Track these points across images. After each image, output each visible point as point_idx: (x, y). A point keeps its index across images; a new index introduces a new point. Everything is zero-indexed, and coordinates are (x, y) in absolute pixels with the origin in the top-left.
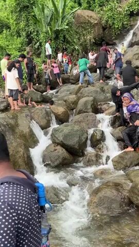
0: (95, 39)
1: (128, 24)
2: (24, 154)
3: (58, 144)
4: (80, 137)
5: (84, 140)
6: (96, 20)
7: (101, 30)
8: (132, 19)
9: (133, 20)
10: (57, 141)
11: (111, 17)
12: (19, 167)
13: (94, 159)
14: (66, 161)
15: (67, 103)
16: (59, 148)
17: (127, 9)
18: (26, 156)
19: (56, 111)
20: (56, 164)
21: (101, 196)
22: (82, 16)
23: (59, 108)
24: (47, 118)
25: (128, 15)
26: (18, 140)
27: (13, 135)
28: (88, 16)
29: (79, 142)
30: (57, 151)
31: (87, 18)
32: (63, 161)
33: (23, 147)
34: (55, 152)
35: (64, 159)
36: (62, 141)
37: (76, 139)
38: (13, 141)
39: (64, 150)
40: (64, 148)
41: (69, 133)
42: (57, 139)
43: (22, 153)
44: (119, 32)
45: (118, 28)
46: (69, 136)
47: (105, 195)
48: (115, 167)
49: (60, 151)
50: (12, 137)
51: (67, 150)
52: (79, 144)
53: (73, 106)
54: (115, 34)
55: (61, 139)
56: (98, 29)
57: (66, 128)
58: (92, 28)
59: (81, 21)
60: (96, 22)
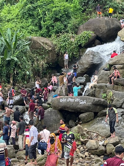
6: (51, 47)
7: (55, 56)
22: (38, 42)
28: (43, 43)
56: (53, 55)
58: (46, 54)
59: (37, 47)
60: (50, 49)
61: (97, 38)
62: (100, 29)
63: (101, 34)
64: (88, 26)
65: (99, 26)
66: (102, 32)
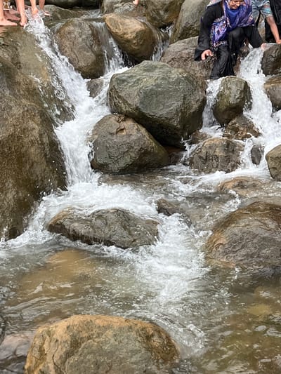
2: (41, 136)
3: (127, 116)
4: (184, 98)
5: (196, 106)
10: (125, 108)
12: (32, 165)
13: (220, 153)
14: (147, 159)
15: (151, 7)
16: (129, 124)
18: (46, 140)
19: (119, 31)
20: (122, 164)
21: (236, 230)
23: (127, 21)
24: (95, 48)
26: (24, 101)
27: (9, 87)
29: (182, 111)
30: (124, 133)
32: (140, 158)
33: (38, 119)
34: (119, 134)
35: (144, 153)
36: (137, 108)
37: (175, 104)
38: (12, 104)
39: (143, 130)
40: (143, 126)
41: (158, 86)
42: (125, 102)
43: (36, 133)
46: (157, 94)
47: (245, 229)
48: (274, 173)
49: (134, 132)
50: (7, 92)
51: (150, 130)
52: (183, 118)
53: (166, 16)
55: (135, 101)
57: (147, 76)
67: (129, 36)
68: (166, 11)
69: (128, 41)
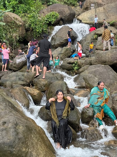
0: (19, 37)
1: (46, 31)
6: (21, 22)
7: (24, 31)
8: (49, 28)
9: (51, 29)
11: (34, 22)
17: (46, 19)
22: (9, 16)
25: (47, 24)
28: (14, 18)
31: (13, 19)
44: (39, 35)
45: (39, 32)
54: (36, 36)
56: (22, 30)
58: (17, 28)
59: (8, 20)
60: (21, 24)
61: (61, 19)
62: (64, 12)
63: (64, 16)
64: (53, 9)
65: (63, 10)
66: (65, 15)
67: (35, 94)
68: (44, 86)
69: (35, 96)
